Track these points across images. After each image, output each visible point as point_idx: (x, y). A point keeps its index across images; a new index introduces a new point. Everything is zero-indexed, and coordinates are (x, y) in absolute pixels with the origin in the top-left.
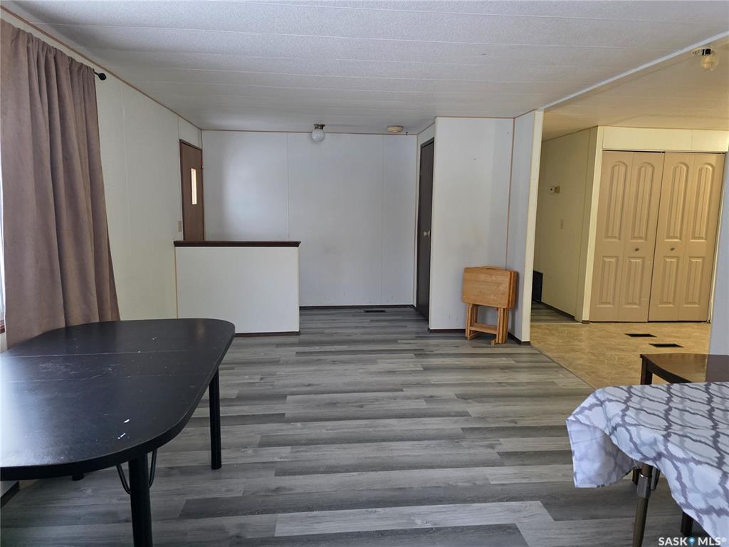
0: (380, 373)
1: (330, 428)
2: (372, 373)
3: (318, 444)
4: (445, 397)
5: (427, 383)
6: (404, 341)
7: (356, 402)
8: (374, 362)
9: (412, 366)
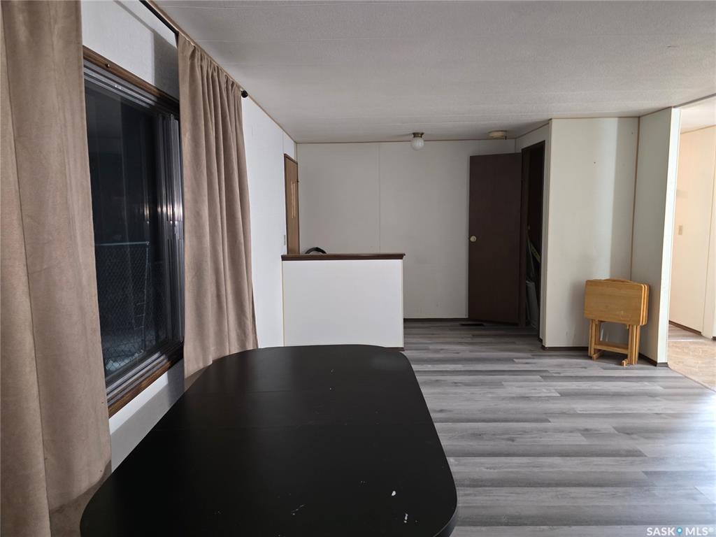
0: (513, 398)
1: (489, 466)
2: (504, 399)
3: (485, 486)
4: (604, 432)
5: (572, 412)
6: (521, 361)
7: (503, 434)
8: (499, 385)
9: (545, 391)
